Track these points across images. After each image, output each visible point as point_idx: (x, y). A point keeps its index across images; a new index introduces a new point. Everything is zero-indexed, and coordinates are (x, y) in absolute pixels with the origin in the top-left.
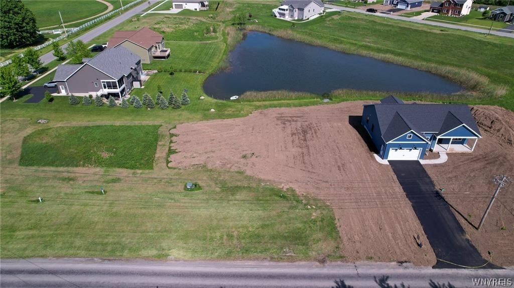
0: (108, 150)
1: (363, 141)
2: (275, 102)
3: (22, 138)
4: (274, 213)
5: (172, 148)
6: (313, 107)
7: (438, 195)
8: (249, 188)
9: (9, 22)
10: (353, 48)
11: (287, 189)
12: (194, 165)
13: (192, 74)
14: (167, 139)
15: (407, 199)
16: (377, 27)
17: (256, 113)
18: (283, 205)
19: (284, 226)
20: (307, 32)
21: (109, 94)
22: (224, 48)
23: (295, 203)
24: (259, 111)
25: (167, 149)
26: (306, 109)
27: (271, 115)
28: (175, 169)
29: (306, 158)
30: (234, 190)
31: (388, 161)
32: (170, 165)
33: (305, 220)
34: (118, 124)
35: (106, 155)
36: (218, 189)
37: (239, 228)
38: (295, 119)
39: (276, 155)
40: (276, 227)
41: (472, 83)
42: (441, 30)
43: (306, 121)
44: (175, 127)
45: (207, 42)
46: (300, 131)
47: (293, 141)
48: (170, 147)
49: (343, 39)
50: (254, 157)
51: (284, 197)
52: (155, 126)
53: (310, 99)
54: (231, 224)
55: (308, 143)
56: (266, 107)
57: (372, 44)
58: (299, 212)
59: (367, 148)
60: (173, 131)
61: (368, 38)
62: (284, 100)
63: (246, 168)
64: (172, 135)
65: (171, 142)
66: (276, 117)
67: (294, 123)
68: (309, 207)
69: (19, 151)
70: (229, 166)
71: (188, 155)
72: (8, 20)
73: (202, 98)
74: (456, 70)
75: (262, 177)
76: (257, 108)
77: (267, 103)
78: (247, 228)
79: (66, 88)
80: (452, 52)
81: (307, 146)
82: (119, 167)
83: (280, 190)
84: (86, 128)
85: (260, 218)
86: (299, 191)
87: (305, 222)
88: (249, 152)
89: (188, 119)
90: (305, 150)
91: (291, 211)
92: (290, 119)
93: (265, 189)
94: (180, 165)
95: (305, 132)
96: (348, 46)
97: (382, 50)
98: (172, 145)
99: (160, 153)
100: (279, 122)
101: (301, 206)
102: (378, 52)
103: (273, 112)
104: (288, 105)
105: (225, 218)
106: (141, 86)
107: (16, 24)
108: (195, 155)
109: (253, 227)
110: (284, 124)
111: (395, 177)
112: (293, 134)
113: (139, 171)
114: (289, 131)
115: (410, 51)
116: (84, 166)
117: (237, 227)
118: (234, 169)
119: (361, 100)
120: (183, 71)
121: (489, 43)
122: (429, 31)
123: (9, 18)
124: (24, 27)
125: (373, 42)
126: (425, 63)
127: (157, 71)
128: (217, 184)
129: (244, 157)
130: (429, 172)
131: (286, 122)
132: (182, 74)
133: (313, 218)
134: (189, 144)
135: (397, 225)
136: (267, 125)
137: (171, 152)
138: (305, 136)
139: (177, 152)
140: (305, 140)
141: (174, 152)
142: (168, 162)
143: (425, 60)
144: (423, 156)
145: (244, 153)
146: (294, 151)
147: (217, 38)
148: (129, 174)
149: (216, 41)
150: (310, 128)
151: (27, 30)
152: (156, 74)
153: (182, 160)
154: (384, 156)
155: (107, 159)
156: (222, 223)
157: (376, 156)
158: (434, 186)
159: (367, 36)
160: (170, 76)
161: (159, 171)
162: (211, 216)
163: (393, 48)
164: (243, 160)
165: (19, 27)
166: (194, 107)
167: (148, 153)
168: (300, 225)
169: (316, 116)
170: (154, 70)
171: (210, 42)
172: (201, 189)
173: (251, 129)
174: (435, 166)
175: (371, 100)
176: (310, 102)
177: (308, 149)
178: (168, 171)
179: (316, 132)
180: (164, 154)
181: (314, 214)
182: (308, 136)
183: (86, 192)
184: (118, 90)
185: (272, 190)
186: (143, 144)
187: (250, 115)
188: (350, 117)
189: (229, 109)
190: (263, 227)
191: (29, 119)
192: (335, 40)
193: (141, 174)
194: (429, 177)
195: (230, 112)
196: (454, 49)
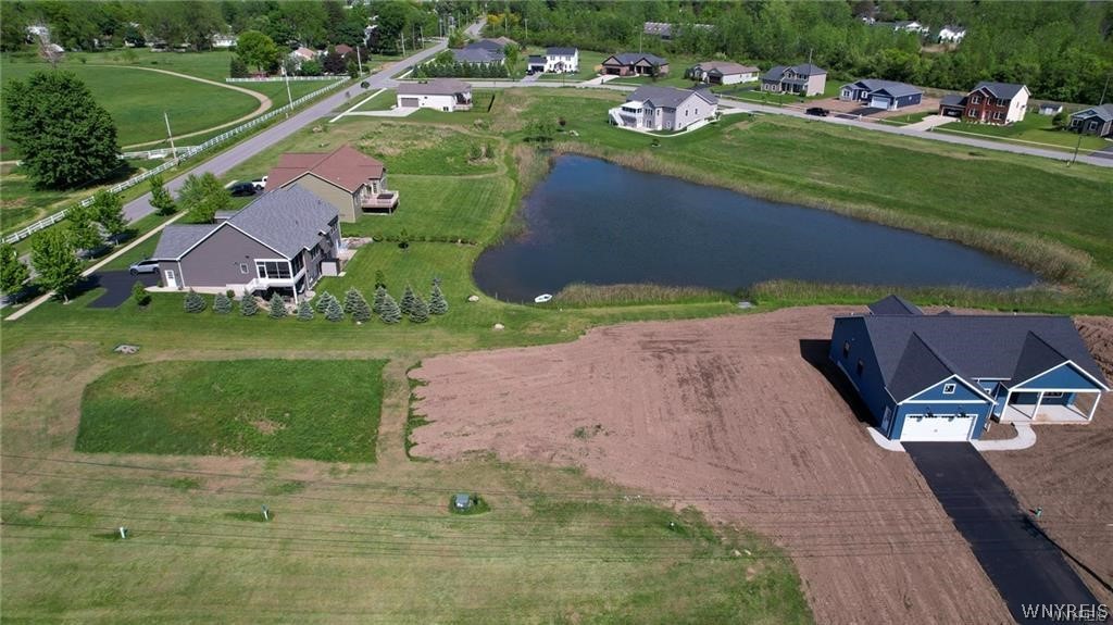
0: (274, 417)
1: (838, 396)
2: (635, 309)
3: (82, 387)
4: (658, 568)
5: (415, 413)
6: (717, 320)
7: (1028, 523)
8: (597, 509)
9: (62, 136)
10: (788, 191)
11: (684, 510)
12: (469, 452)
13: (447, 246)
14: (403, 391)
15: (958, 534)
16: (835, 147)
17: (594, 334)
18: (679, 550)
19: (685, 598)
20: (684, 157)
21: (271, 290)
22: (512, 189)
23: (704, 544)
24: (602, 328)
25: (406, 414)
26: (702, 323)
27: (629, 337)
28: (425, 460)
29: (718, 436)
30: (563, 512)
31: (902, 443)
32: (413, 452)
33: (733, 583)
34: (292, 357)
35: (268, 428)
36: (527, 511)
37: (582, 604)
38: (682, 347)
39: (650, 430)
40: (668, 603)
41: (1055, 265)
42: (971, 154)
43: (707, 352)
44: (419, 365)
45: (476, 177)
46: (698, 375)
47: (684, 398)
48: (411, 410)
49: (763, 172)
50: (601, 434)
51: (679, 529)
52: (374, 361)
53: (709, 301)
54: (563, 594)
55: (719, 402)
56: (614, 319)
57: (828, 184)
58: (716, 564)
59: (851, 413)
60: (415, 374)
61: (816, 170)
62: (652, 303)
63: (585, 460)
64: (414, 383)
65: (413, 399)
66: (639, 343)
67: (680, 356)
68: (738, 553)
69: (76, 416)
70: (547, 454)
71: (453, 429)
72: (61, 131)
73: (474, 298)
74: (1016, 238)
75: (623, 480)
76: (596, 321)
77: (616, 310)
78: (601, 603)
79: (177, 275)
80: (1000, 199)
81: (717, 409)
82: (299, 457)
83: (668, 513)
84: (223, 364)
85: (629, 581)
86: (711, 513)
87: (733, 590)
88: (589, 423)
89: (447, 346)
90: (713, 419)
91: (696, 562)
92: (670, 346)
93: (634, 512)
94: (437, 452)
95: (708, 377)
96: (776, 187)
97: (850, 196)
98: (415, 405)
99: (390, 424)
100: (648, 354)
101: (718, 552)
102: (842, 200)
103: (632, 331)
104: (664, 316)
105: (549, 580)
106: (339, 271)
107: (76, 139)
108: (468, 429)
109: (613, 601)
110: (660, 357)
111: (922, 481)
112: (682, 382)
113: (346, 467)
114: (672, 375)
115: (909, 197)
116: (219, 452)
117: (577, 603)
118: (559, 462)
119: (821, 304)
120: (428, 238)
121: (1079, 181)
122: (945, 154)
123: (63, 128)
124: (92, 145)
125: (829, 179)
126: (945, 223)
127: (370, 239)
128: (521, 497)
129: (580, 434)
130: (998, 470)
131: (664, 354)
132: (427, 246)
133: (748, 579)
134: (452, 402)
135: (945, 596)
136: (622, 360)
137: (414, 421)
138: (708, 385)
139: (428, 423)
140: (710, 395)
141: (421, 422)
142: (409, 445)
143: (944, 216)
144: (979, 432)
145: (579, 425)
146: (689, 419)
147: (494, 169)
148: (322, 473)
149: (492, 175)
150: (718, 368)
151: (97, 151)
152: (370, 244)
153: (441, 441)
154: (892, 432)
155: (271, 437)
156: (540, 591)
157: (871, 430)
158: (1015, 502)
159: (813, 164)
160: (399, 250)
161: (391, 466)
162: (515, 575)
163: (875, 191)
164: (577, 443)
165: (82, 145)
166: (458, 318)
167: (362, 424)
168: (722, 597)
169: (729, 341)
170: (366, 236)
171: (481, 177)
172: (489, 510)
173: (587, 369)
174: (1010, 454)
175: (842, 303)
176: (710, 309)
177: (721, 416)
178: (410, 466)
179: (731, 378)
180: (399, 427)
181: (751, 570)
182: (717, 385)
183: (227, 515)
184: (290, 282)
185: (649, 512)
186: (350, 403)
187: (581, 337)
188: (803, 342)
189: (536, 324)
190: (638, 600)
191: (98, 343)
192: (747, 173)
193: (350, 471)
194: (1002, 483)
195: (538, 332)
196: (1003, 193)
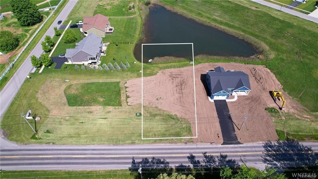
0: (102, 97)
1: (205, 89)
2: (169, 65)
3: (63, 91)
4: (170, 125)
6: (185, 68)
7: (229, 116)
8: (160, 115)
9: (27, 13)
10: (208, 21)
11: (174, 115)
12: (138, 104)
13: (127, 44)
14: (124, 89)
15: (218, 118)
18: (173, 122)
19: (173, 130)
20: (184, 7)
22: (140, 21)
23: (177, 121)
24: (162, 71)
26: (182, 69)
27: (167, 73)
28: (131, 106)
29: (182, 99)
30: (155, 115)
31: (214, 100)
32: (128, 104)
33: (181, 127)
34: (101, 82)
37: (158, 131)
38: (177, 76)
39: (170, 98)
43: (182, 78)
45: (131, 16)
47: (176, 90)
48: (126, 94)
49: (203, 13)
50: (161, 99)
51: (173, 118)
52: (117, 82)
54: (155, 130)
55: (183, 91)
56: (164, 68)
57: (218, 18)
58: (178, 124)
59: (206, 93)
60: (126, 85)
61: (216, 13)
62: (172, 63)
63: (158, 105)
65: (126, 91)
66: (169, 75)
67: (177, 79)
68: (182, 122)
69: (65, 98)
70: (152, 104)
71: (135, 98)
73: (135, 63)
75: (164, 109)
77: (165, 65)
80: (258, 25)
82: (108, 106)
84: (88, 84)
85: (165, 128)
86: (179, 115)
88: (159, 97)
89: (131, 77)
93: (166, 115)
95: (181, 85)
96: (205, 19)
99: (123, 98)
100: (170, 79)
102: (220, 25)
104: (174, 67)
105: (153, 128)
106: (104, 54)
108: (138, 99)
111: (215, 108)
112: (177, 86)
113: (117, 107)
115: (237, 24)
116: (94, 105)
118: (154, 106)
119: (207, 62)
122: (250, 7)
124: (34, 15)
128: (148, 113)
130: (228, 105)
131: (174, 78)
132: (123, 45)
133: (183, 127)
134: (134, 92)
135: (212, 129)
136: (165, 80)
139: (130, 97)
143: (243, 31)
144: (227, 98)
146: (177, 95)
147: (135, 13)
148: (113, 109)
149: (134, 16)
150: (184, 82)
153: (133, 102)
154: (212, 98)
155: (102, 102)
156: (151, 130)
157: (209, 97)
158: (229, 112)
159: (216, 10)
160: (116, 46)
161: (125, 107)
162: (147, 127)
163: (229, 21)
164: (157, 101)
166: (132, 69)
167: (118, 98)
168: (179, 130)
169: (187, 74)
170: (108, 42)
173: (159, 83)
174: (232, 102)
175: (212, 62)
176: (184, 64)
177: (183, 94)
178: (128, 107)
179: (186, 85)
180: (125, 98)
181: (184, 125)
182: (183, 87)
183: (100, 118)
184: (96, 61)
185: (169, 115)
186: (115, 93)
187: (157, 74)
188: (201, 75)
189: (148, 70)
190: (166, 131)
191: (61, 79)
192: (199, 14)
194: (228, 108)
